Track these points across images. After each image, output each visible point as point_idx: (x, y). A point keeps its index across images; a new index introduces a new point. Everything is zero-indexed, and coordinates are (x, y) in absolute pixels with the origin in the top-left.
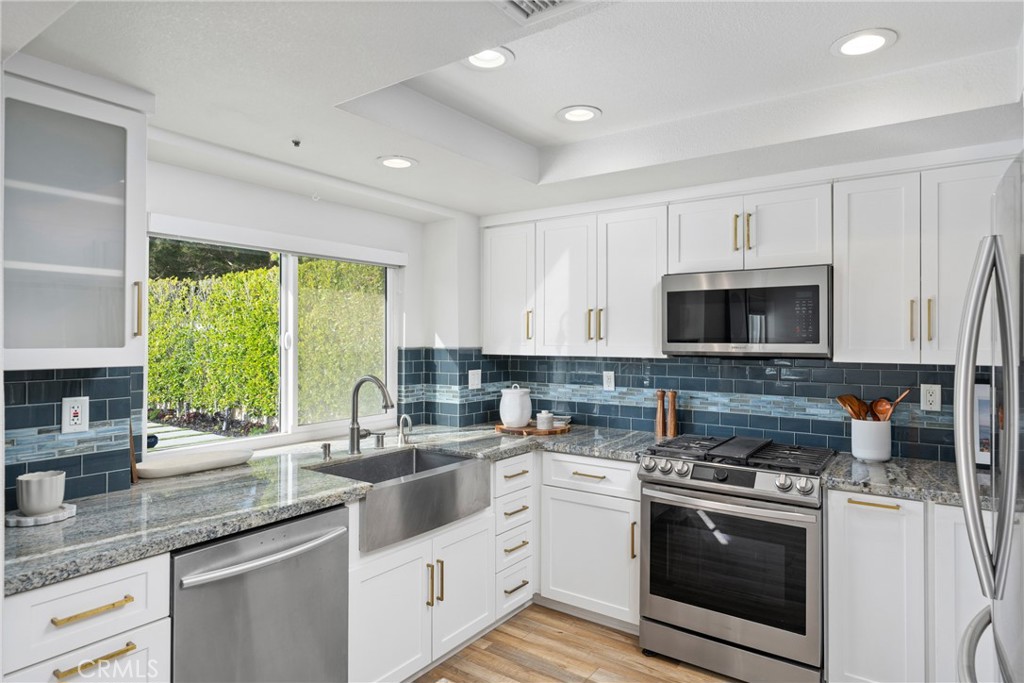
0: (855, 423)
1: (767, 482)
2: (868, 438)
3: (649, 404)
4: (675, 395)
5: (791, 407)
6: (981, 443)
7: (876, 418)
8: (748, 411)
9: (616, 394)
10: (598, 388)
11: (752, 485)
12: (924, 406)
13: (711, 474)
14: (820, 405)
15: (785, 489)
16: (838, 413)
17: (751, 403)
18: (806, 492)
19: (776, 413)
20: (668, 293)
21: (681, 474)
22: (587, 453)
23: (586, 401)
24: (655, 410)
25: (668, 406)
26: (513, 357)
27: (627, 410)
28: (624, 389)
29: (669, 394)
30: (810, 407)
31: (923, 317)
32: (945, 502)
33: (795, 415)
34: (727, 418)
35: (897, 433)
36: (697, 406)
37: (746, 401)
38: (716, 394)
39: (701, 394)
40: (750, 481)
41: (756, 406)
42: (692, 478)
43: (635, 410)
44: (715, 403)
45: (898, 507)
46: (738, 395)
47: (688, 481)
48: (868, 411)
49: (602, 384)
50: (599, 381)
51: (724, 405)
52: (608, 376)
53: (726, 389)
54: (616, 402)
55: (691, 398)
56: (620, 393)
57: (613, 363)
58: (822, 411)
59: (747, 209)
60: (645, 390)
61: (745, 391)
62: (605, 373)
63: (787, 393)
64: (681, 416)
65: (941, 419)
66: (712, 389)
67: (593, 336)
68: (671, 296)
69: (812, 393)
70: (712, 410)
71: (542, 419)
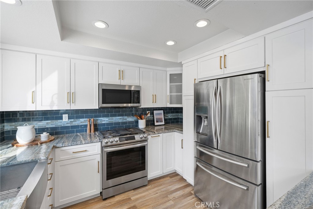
0: (139, 120)
1: (137, 137)
2: (142, 124)
3: (84, 124)
4: (94, 120)
6: (156, 121)
7: (142, 119)
8: (113, 121)
9: (69, 122)
10: (61, 121)
11: (135, 139)
13: (124, 139)
14: (130, 118)
16: (133, 119)
17: (114, 119)
19: (120, 121)
20: (102, 89)
21: (117, 141)
22: (80, 143)
23: (54, 126)
25: (92, 124)
28: (72, 120)
29: (92, 120)
30: (128, 118)
31: (154, 98)
32: (165, 133)
33: (124, 121)
34: (108, 124)
35: (146, 122)
36: (99, 122)
37: (113, 119)
38: (104, 118)
39: (100, 118)
41: (115, 120)
42: (120, 142)
43: (77, 126)
44: (104, 120)
45: (159, 136)
46: (111, 118)
50: (61, 118)
51: (107, 121)
52: (65, 117)
53: (107, 116)
54: (69, 125)
55: (97, 120)
56: (70, 122)
58: (130, 119)
59: (122, 69)
60: (81, 119)
61: (112, 116)
62: (64, 115)
63: (122, 115)
64: (95, 126)
65: (150, 118)
66: (104, 116)
67: (69, 102)
68: (103, 90)
69: (128, 115)
70: (103, 122)
71: (44, 136)
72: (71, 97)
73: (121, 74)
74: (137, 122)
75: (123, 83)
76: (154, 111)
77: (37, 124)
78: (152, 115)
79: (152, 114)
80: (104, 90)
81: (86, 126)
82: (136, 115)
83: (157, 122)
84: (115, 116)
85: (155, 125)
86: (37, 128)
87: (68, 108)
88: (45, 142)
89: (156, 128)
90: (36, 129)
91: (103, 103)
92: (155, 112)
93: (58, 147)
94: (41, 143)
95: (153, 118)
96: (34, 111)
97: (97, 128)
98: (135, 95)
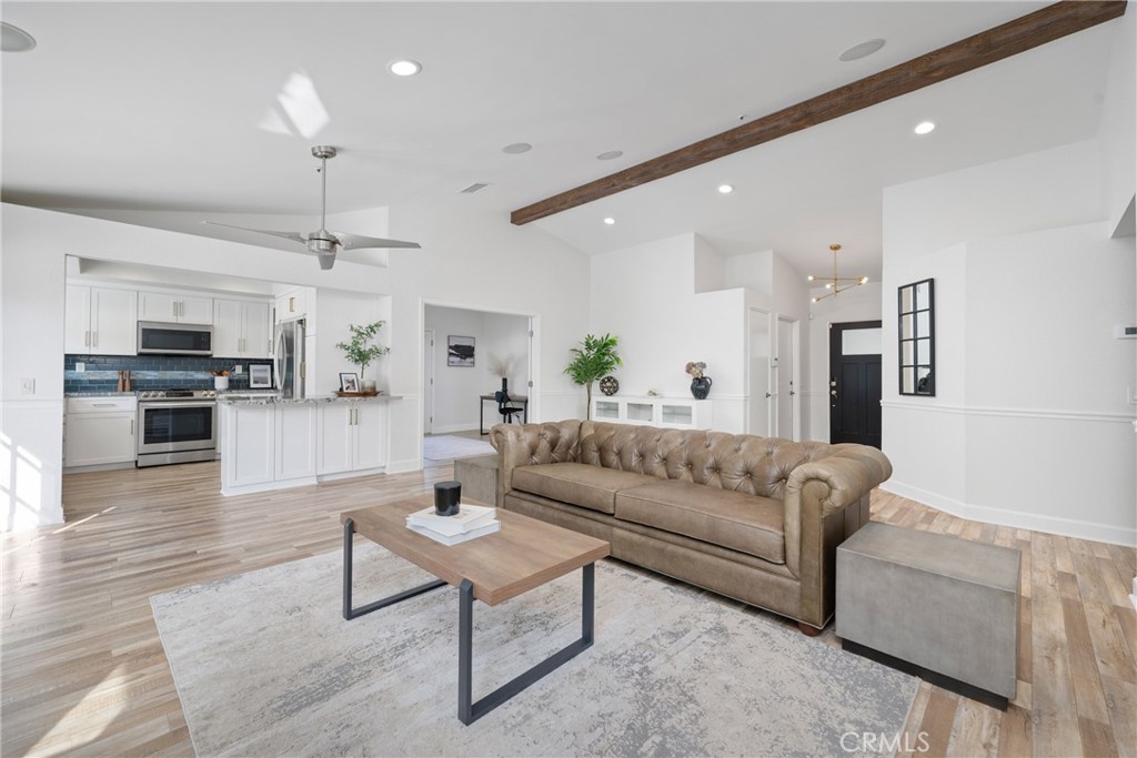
0: (216, 378)
1: (197, 394)
2: (221, 382)
3: (114, 378)
4: (130, 374)
5: (187, 375)
7: (223, 376)
9: (87, 374)
10: (72, 371)
12: (237, 372)
13: (175, 395)
14: (199, 373)
15: (204, 396)
16: (207, 376)
17: (169, 374)
20: (143, 328)
21: (162, 396)
22: (103, 395)
27: (92, 382)
28: (92, 372)
29: (128, 372)
30: (196, 375)
31: (242, 344)
33: (189, 378)
35: (230, 381)
36: (142, 377)
40: (192, 395)
41: (171, 375)
43: (100, 381)
44: (150, 375)
46: (163, 372)
48: (220, 374)
49: (74, 369)
51: (156, 375)
52: (81, 366)
53: (156, 369)
54: (85, 378)
55: (137, 374)
56: (89, 373)
58: (201, 375)
59: (180, 301)
60: (108, 372)
61: (166, 370)
62: (79, 364)
63: (186, 369)
64: (132, 382)
65: (242, 376)
66: (149, 369)
67: (88, 344)
68: (144, 330)
69: (197, 369)
70: (148, 378)
72: (90, 337)
73: (179, 308)
74: (213, 381)
75: (181, 320)
76: (251, 365)
78: (247, 373)
79: (246, 369)
80: (145, 332)
81: (117, 381)
82: (211, 370)
83: (255, 382)
84: (171, 369)
85: (252, 386)
87: (86, 351)
89: (252, 391)
91: (143, 347)
92: (252, 367)
95: (247, 376)
97: (135, 387)
98: (202, 338)
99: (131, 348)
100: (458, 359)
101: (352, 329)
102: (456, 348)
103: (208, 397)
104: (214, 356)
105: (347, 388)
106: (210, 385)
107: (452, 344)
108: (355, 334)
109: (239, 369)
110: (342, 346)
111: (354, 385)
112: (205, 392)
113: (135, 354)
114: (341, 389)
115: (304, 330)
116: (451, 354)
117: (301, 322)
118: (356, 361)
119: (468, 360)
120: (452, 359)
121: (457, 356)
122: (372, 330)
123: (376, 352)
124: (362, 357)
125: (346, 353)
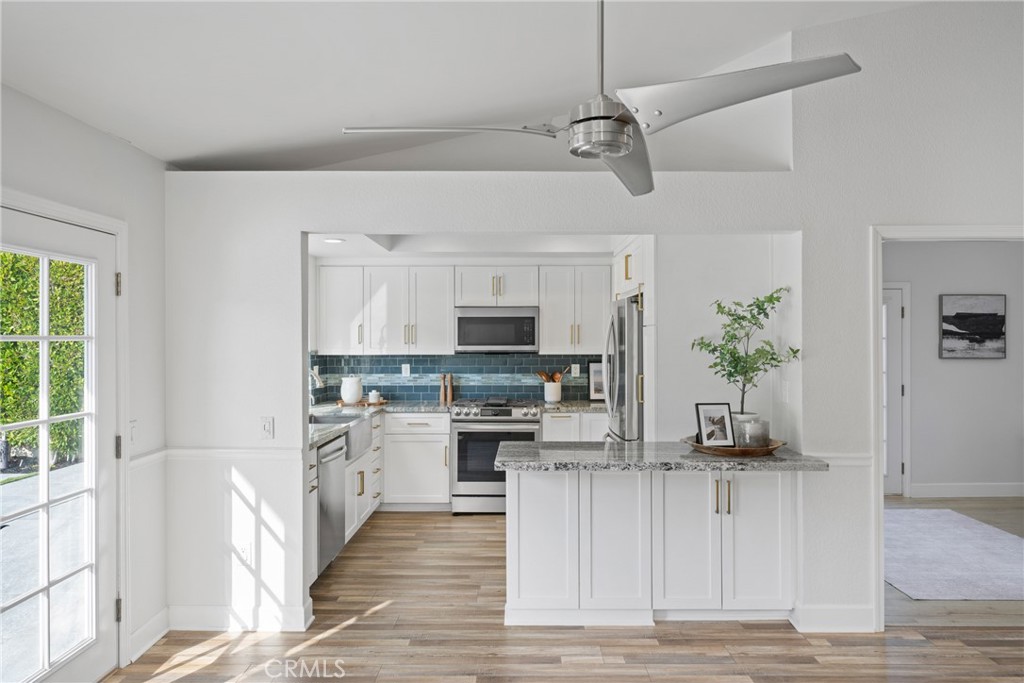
0: (546, 384)
1: (517, 413)
2: (552, 391)
3: (436, 384)
4: (452, 378)
5: (514, 380)
6: (594, 390)
7: (554, 381)
8: (492, 383)
9: (411, 379)
10: (398, 375)
11: (511, 415)
12: (573, 375)
13: (490, 412)
14: (528, 377)
15: (526, 415)
16: (536, 381)
17: (493, 379)
18: (535, 415)
19: (507, 383)
20: (458, 318)
21: (476, 414)
22: (416, 411)
23: (390, 384)
24: (439, 387)
25: (448, 384)
26: (330, 356)
27: (417, 388)
28: (417, 375)
29: (448, 376)
30: (523, 379)
31: (576, 333)
32: (587, 412)
33: (516, 384)
35: (564, 389)
36: (463, 383)
37: (491, 378)
38: (474, 375)
39: (465, 375)
40: (509, 413)
42: (482, 416)
43: (424, 388)
44: (473, 380)
45: (570, 417)
46: (487, 375)
47: (479, 417)
48: (551, 379)
49: (401, 372)
50: (399, 371)
51: (478, 381)
52: (406, 368)
53: (480, 371)
54: (411, 384)
55: (461, 378)
56: (413, 378)
57: (409, 359)
58: (529, 380)
59: (500, 274)
60: (431, 375)
61: (490, 372)
62: (403, 366)
63: (511, 371)
64: (455, 389)
65: (579, 381)
66: (472, 372)
67: (407, 341)
68: (460, 319)
69: (524, 371)
70: (472, 384)
71: (373, 396)
72: (410, 333)
73: (498, 285)
74: (542, 388)
75: (502, 302)
76: (591, 365)
77: (365, 379)
78: (586, 375)
79: (585, 370)
80: (462, 321)
82: (539, 372)
83: (597, 393)
84: (497, 371)
85: (592, 398)
86: (366, 385)
87: (406, 351)
88: (374, 404)
89: (593, 405)
90: (364, 387)
91: (460, 344)
92: (592, 367)
93: (388, 412)
94: (369, 405)
95: (586, 380)
96: (361, 356)
97: (457, 394)
98: (523, 328)
99: (447, 345)
100: (964, 343)
101: (721, 310)
102: (960, 319)
103: (529, 417)
104: (541, 353)
105: (710, 436)
106: (536, 396)
107: (950, 311)
108: (727, 320)
109: (576, 369)
110: (703, 344)
111: (723, 429)
112: (525, 410)
113: (453, 353)
114: (698, 439)
115: (640, 314)
116: (946, 334)
117: (636, 300)
118: (730, 375)
119: (990, 344)
120: (949, 343)
121: (961, 336)
122: (762, 310)
123: (769, 357)
124: (740, 367)
125: (712, 358)
